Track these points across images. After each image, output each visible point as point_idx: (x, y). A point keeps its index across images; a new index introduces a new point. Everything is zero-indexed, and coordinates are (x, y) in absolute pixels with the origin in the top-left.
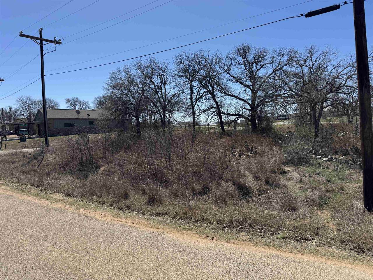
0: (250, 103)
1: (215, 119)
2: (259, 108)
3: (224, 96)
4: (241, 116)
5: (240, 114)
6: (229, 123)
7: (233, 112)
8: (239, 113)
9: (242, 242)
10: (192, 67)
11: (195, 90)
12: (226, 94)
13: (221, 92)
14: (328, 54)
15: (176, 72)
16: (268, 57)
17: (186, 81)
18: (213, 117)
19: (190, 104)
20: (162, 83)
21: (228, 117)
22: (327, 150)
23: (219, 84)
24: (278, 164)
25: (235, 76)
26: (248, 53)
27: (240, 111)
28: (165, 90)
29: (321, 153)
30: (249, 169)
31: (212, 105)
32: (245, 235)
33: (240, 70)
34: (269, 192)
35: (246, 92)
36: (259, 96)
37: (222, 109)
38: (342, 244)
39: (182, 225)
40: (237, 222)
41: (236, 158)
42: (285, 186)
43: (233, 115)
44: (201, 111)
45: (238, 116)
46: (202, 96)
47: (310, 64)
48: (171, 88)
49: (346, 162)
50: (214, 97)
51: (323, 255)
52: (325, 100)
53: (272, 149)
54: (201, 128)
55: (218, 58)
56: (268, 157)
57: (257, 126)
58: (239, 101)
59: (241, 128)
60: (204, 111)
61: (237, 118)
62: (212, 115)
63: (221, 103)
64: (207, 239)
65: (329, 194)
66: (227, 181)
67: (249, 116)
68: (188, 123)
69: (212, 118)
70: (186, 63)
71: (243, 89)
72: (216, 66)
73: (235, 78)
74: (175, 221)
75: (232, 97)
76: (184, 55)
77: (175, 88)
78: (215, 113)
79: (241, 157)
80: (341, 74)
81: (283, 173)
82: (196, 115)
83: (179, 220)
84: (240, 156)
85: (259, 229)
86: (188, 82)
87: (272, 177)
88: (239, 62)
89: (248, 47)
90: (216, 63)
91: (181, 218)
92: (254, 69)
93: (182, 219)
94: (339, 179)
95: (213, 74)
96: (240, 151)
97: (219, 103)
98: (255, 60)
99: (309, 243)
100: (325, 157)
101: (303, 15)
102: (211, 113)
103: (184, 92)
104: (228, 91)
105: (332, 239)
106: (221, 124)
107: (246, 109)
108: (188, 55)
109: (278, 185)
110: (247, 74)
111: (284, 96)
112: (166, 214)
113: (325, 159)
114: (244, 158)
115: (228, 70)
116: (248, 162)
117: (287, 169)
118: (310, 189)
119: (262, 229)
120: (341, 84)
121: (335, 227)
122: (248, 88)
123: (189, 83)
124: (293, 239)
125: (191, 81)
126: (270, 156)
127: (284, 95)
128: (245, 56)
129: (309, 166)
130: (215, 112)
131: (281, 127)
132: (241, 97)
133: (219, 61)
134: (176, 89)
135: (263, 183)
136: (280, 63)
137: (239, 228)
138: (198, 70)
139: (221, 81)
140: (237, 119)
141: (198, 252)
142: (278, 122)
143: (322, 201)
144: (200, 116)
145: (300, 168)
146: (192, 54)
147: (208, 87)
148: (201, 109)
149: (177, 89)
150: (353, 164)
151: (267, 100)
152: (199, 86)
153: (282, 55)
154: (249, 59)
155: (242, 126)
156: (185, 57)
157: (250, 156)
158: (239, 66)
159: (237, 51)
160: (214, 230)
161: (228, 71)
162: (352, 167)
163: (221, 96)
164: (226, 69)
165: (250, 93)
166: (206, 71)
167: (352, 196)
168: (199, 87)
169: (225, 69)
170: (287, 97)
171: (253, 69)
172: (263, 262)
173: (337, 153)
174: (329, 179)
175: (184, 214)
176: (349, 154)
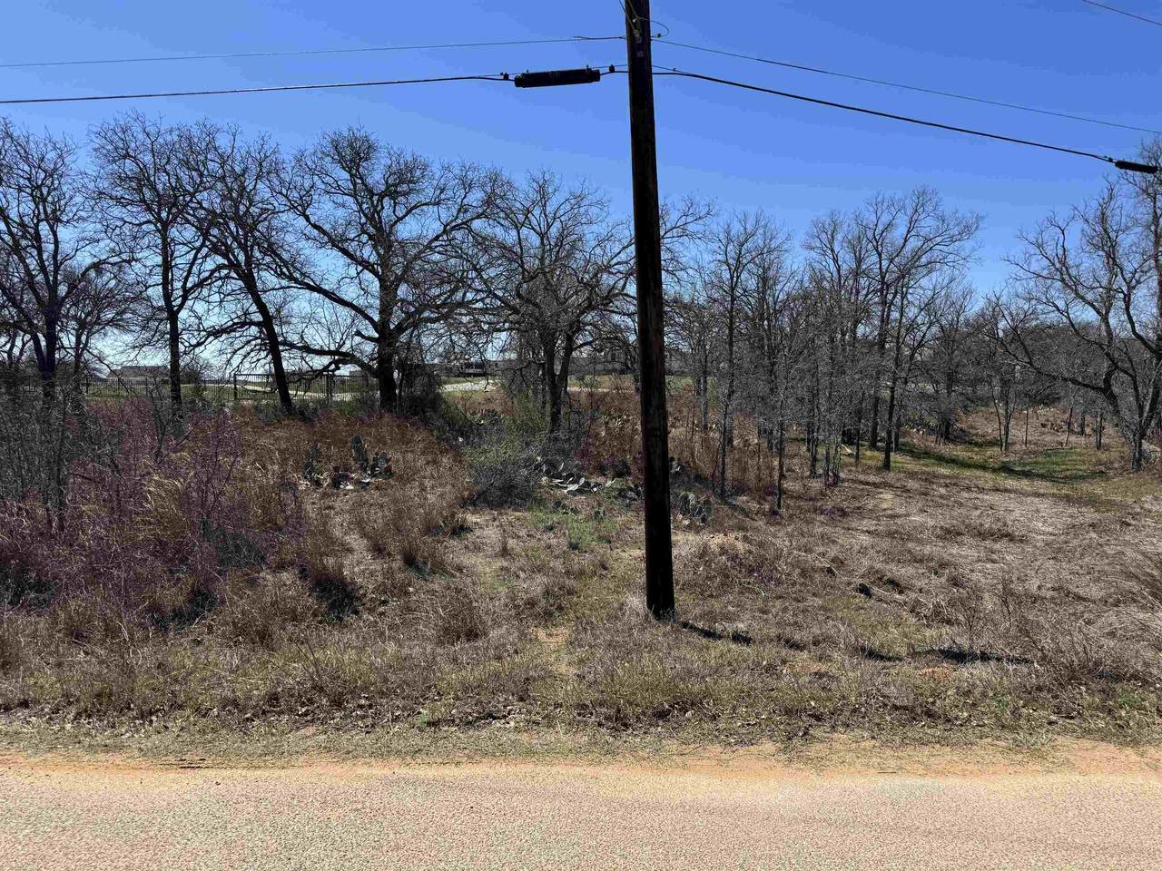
0: (376, 318)
1: (258, 360)
2: (403, 338)
3: (289, 287)
4: (346, 358)
5: (344, 350)
6: (307, 378)
7: (321, 343)
8: (341, 346)
9: (302, 758)
10: (168, 174)
11: (182, 257)
12: (296, 280)
13: (276, 272)
14: (586, 202)
15: (104, 185)
16: (426, 184)
17: (145, 220)
18: (249, 354)
19: (162, 303)
20: (43, 216)
21: (303, 358)
22: (577, 462)
23: (271, 245)
24: (450, 506)
25: (327, 227)
26: (367, 160)
27: (344, 343)
28: (56, 242)
29: (563, 470)
30: (360, 525)
31: (246, 313)
32: (314, 735)
33: (341, 209)
34: (411, 589)
35: (360, 284)
36: (403, 301)
37: (284, 331)
38: (579, 714)
39: (88, 734)
40: (292, 696)
41: (321, 490)
42: (460, 569)
43: (321, 352)
44: (204, 330)
45: (337, 357)
46: (206, 279)
47: (542, 224)
48: (83, 239)
49: (622, 494)
50: (251, 287)
51: (530, 752)
52: (577, 327)
53: (435, 462)
54: (205, 389)
55: (268, 160)
56: (421, 484)
57: (397, 391)
58: (340, 308)
59: (348, 397)
60: (216, 333)
61: (336, 363)
62: (248, 348)
63: (278, 311)
64: (180, 770)
65: (570, 582)
66: (281, 566)
67: (371, 360)
68: (154, 370)
69: (245, 357)
70: (148, 158)
71: (353, 272)
72: (260, 186)
73: (324, 232)
74: (56, 728)
75: (315, 295)
76: (139, 129)
77: (98, 241)
78: (259, 341)
79: (338, 488)
80: (615, 261)
81: (460, 530)
82: (187, 344)
83: (75, 719)
84: (336, 483)
85: (361, 707)
86: (152, 227)
87: (425, 544)
88: (338, 186)
89: (366, 144)
90: (259, 177)
91: (86, 711)
92: (387, 213)
93: (89, 716)
94: (600, 538)
95: (248, 208)
96: (336, 469)
97: (272, 311)
98: (388, 188)
99: (498, 725)
100: (572, 483)
101: (510, 78)
102: (244, 339)
103: (136, 260)
104: (302, 274)
105: (557, 705)
106: (280, 379)
107: (363, 337)
108: (152, 130)
109: (439, 568)
110: (362, 225)
111: (474, 306)
112: (24, 704)
113: (573, 487)
114: (349, 490)
115: (302, 206)
116: (360, 504)
117: (472, 518)
118: (525, 572)
119: (370, 706)
120: (613, 287)
121: (574, 670)
122: (370, 271)
123: (158, 230)
124: (457, 721)
125: (166, 225)
126: (428, 483)
127: (474, 304)
128: (357, 170)
129: (530, 509)
130: (257, 338)
131: (466, 397)
132: (346, 298)
133: (268, 173)
134: (102, 244)
135: (398, 563)
136: (463, 209)
137: (298, 715)
138: (192, 190)
139: (275, 236)
140: (333, 367)
141: (137, 819)
142: (458, 382)
143: (552, 601)
144: (202, 348)
145: (507, 514)
146: (171, 131)
147: (229, 249)
148: (206, 324)
149: (106, 244)
150: (635, 500)
151: (426, 314)
152: (198, 244)
153: (468, 186)
154: (370, 181)
155: (352, 390)
156: (141, 136)
157: (368, 484)
158: (340, 199)
159: (330, 149)
160: (209, 737)
161: (301, 208)
162: (633, 507)
163: (277, 287)
164: (295, 202)
165: (375, 285)
166: (224, 198)
167: (625, 583)
168: (195, 248)
169: (290, 201)
170: (484, 311)
171: (384, 214)
172: (359, 806)
173: (601, 470)
174: (573, 541)
175: (99, 695)
176: (629, 474)
